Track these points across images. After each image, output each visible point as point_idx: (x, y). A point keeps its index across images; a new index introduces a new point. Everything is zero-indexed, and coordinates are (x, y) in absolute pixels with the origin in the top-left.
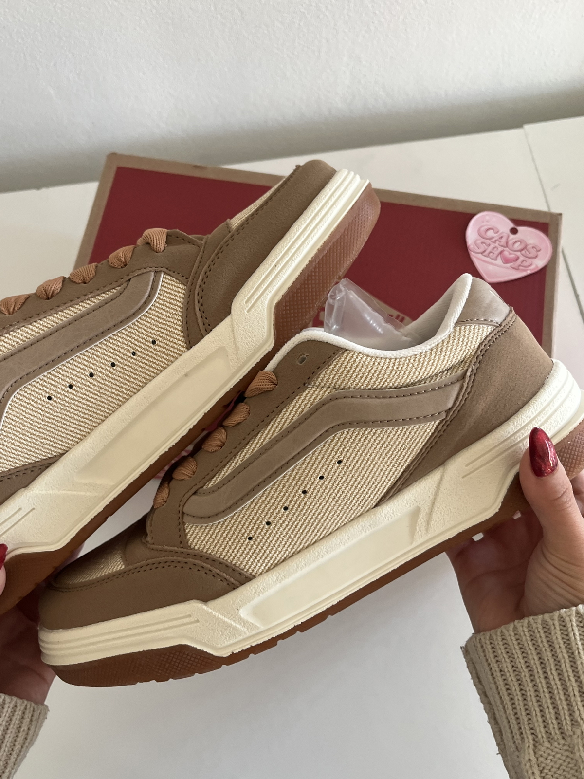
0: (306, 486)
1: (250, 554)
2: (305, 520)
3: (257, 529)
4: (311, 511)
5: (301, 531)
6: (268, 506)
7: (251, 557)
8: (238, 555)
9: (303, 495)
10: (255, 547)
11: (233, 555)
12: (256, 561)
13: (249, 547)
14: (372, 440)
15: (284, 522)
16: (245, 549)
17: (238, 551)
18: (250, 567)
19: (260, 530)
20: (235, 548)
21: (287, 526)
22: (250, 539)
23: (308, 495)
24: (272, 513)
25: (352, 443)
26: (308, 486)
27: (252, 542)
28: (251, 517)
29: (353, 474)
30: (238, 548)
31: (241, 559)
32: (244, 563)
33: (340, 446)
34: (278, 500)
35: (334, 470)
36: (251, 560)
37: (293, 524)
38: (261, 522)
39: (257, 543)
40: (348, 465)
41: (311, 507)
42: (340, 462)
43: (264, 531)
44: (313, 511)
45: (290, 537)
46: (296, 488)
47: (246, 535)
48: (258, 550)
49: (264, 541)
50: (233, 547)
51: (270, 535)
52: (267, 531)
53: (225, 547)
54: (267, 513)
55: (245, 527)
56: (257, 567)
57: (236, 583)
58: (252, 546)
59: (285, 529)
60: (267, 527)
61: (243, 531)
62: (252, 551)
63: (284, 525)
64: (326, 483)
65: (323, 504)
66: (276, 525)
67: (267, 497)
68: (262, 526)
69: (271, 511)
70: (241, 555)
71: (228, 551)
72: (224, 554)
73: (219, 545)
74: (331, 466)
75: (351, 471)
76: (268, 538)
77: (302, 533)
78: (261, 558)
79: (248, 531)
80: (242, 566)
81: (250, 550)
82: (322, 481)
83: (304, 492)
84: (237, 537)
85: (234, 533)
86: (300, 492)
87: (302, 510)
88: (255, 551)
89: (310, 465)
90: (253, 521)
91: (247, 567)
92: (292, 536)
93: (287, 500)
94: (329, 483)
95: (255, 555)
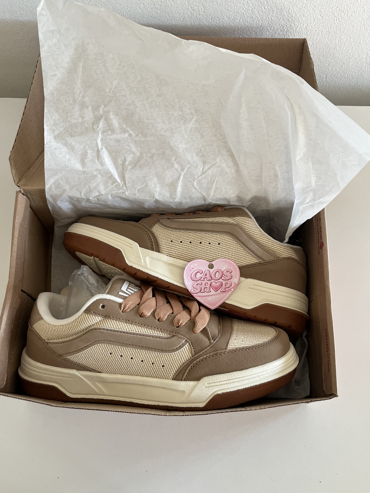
0: (203, 241)
1: (167, 245)
2: (192, 251)
3: (177, 240)
4: (197, 250)
5: (188, 253)
6: (186, 237)
7: (166, 246)
8: (164, 242)
9: (199, 243)
10: (171, 244)
11: (162, 241)
12: (167, 249)
13: (169, 243)
14: (235, 246)
15: (186, 245)
16: (167, 242)
17: (165, 241)
18: (163, 249)
19: (177, 241)
20: (165, 240)
21: (186, 247)
22: (172, 241)
23: (201, 244)
24: (185, 240)
25: (228, 242)
26: (203, 242)
27: (171, 242)
28: (178, 236)
29: (219, 251)
30: (166, 240)
31: (163, 244)
32: (163, 246)
33: (224, 239)
34: (191, 238)
35: (215, 244)
36: (166, 247)
37: (188, 248)
38: (180, 240)
39: (172, 244)
40: (221, 247)
41: (198, 249)
42: (219, 244)
43: (178, 243)
44: (197, 251)
45: (183, 252)
46: (199, 239)
47: (172, 239)
48: (170, 246)
49: (175, 245)
50: (164, 239)
51: (178, 245)
52: (179, 243)
53: (162, 237)
54: (184, 239)
55: (174, 237)
56: (165, 251)
57: (155, 250)
58: (170, 244)
59: (184, 248)
60: (180, 242)
61: (172, 237)
62: (168, 245)
63: (185, 246)
64: (209, 246)
65: (202, 251)
66: (183, 244)
67: (189, 234)
68: (179, 241)
69: (186, 239)
70: (164, 243)
71: (162, 239)
72: (160, 238)
73: (161, 235)
74: (215, 242)
75: (220, 250)
76: (177, 245)
77: (188, 254)
78: (169, 249)
79: (173, 239)
80: (161, 246)
81: (168, 244)
82: (209, 244)
83: (201, 243)
84: (169, 237)
85: (168, 236)
86: (200, 241)
87: (195, 247)
88: (169, 245)
89: (210, 237)
90: (178, 237)
91: (163, 248)
92: (184, 252)
93: (193, 240)
94: (210, 247)
95: (168, 247)
